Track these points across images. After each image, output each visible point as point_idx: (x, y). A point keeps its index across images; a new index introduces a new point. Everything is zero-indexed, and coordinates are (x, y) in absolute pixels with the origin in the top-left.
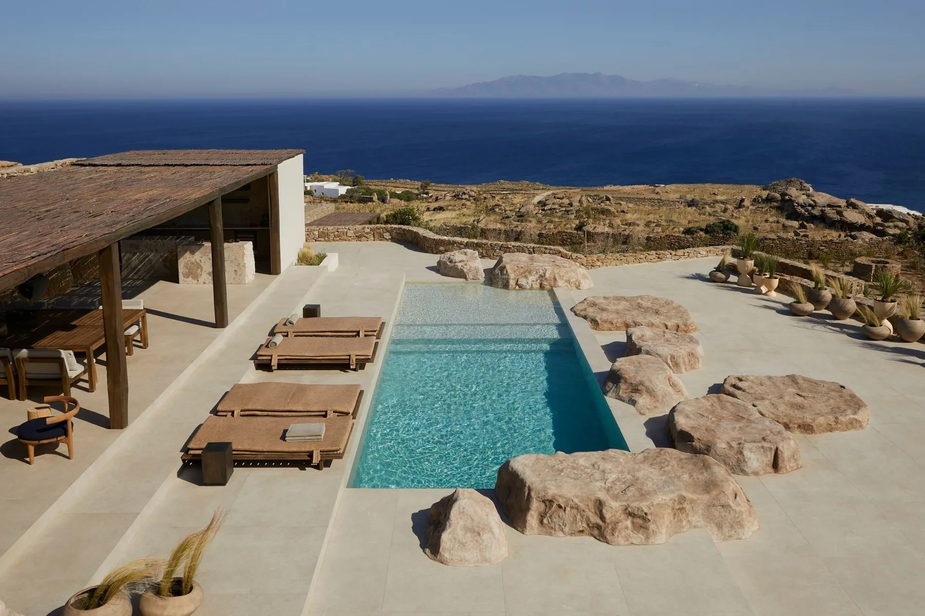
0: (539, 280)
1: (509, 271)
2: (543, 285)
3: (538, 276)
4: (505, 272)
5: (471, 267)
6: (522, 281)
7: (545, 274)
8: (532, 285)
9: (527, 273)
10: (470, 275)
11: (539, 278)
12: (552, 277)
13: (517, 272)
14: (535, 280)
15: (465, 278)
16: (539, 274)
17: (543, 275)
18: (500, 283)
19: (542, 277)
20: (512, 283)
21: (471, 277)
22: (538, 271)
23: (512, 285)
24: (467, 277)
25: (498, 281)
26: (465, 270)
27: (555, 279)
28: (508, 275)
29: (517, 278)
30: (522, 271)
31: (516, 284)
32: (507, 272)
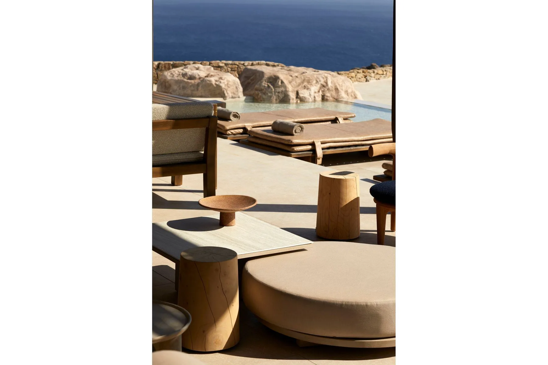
0: (321, 91)
1: (286, 82)
2: (326, 97)
3: (319, 86)
4: (280, 84)
5: (228, 81)
6: (304, 93)
7: (327, 83)
8: (315, 97)
9: (305, 84)
10: (228, 92)
11: (320, 88)
12: (334, 87)
13: (294, 83)
14: (317, 91)
15: (223, 96)
16: (320, 83)
17: (325, 84)
18: (274, 98)
19: (324, 86)
20: (292, 95)
21: (230, 95)
22: (318, 80)
23: (293, 99)
24: (226, 94)
25: (271, 97)
26: (223, 85)
27: (337, 89)
28: (285, 87)
29: (296, 89)
30: (298, 81)
31: (297, 98)
32: (282, 82)
